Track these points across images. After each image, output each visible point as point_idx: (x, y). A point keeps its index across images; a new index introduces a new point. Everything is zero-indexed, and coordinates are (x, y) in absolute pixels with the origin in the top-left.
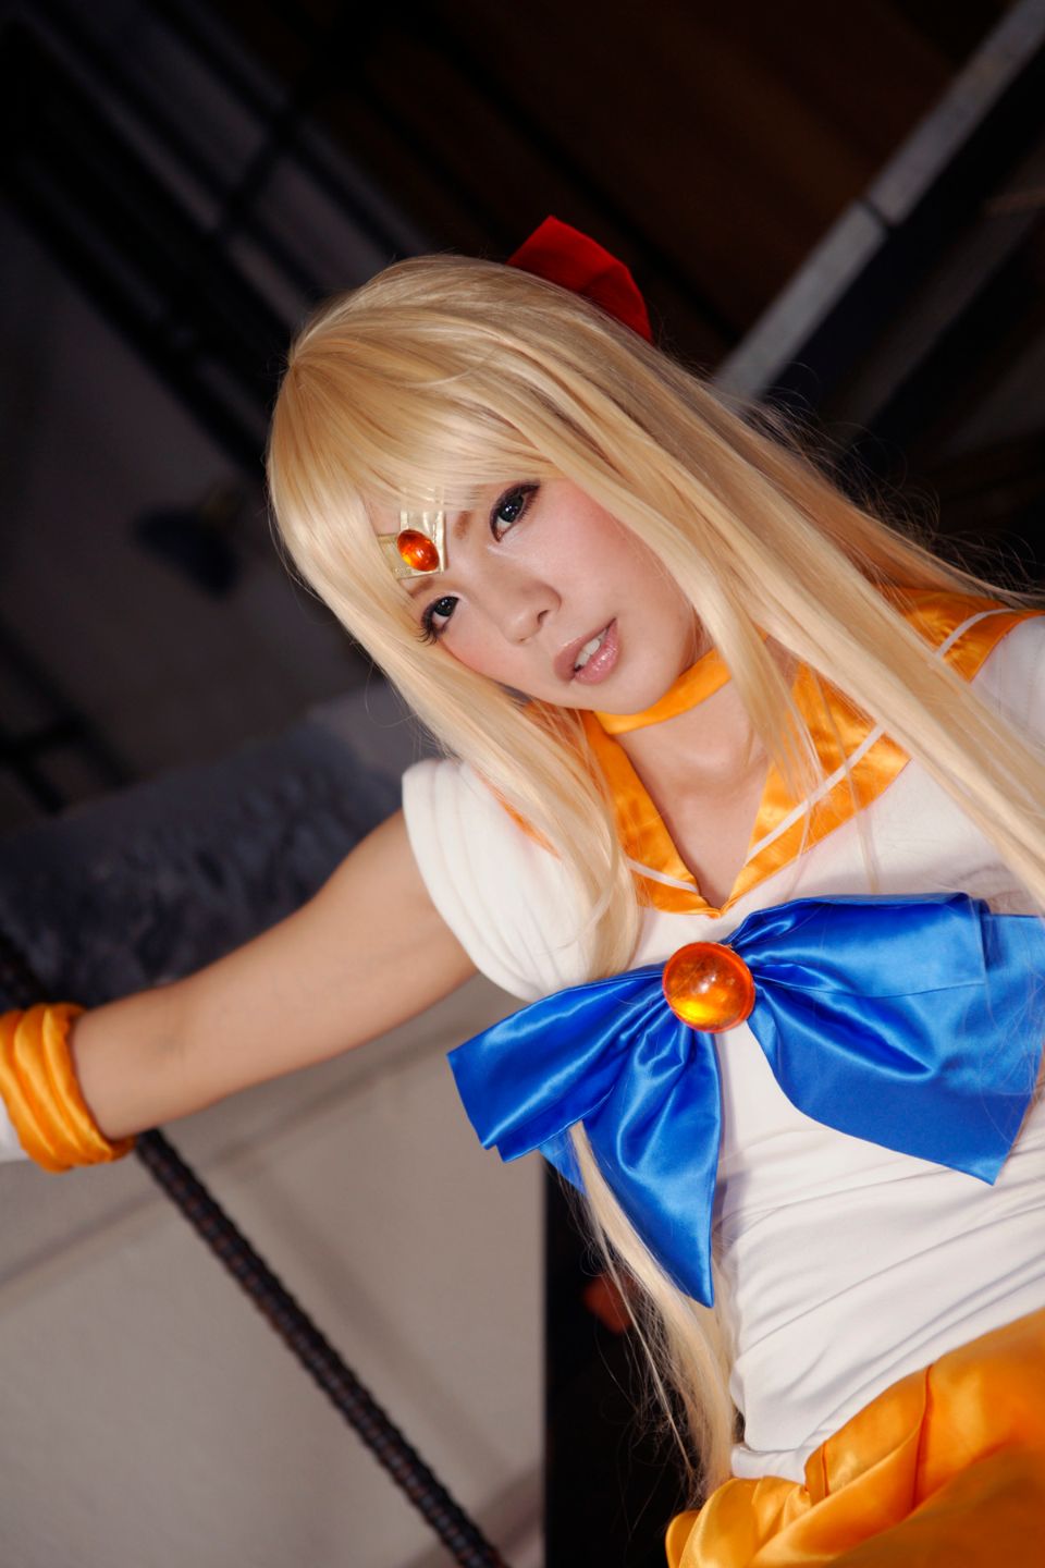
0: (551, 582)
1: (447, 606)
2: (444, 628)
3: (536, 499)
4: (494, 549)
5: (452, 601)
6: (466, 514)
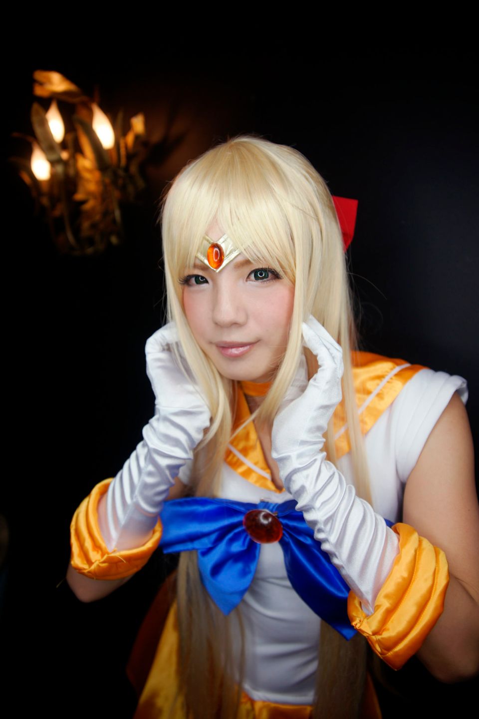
3: (274, 281)
5: (207, 282)
6: (247, 262)
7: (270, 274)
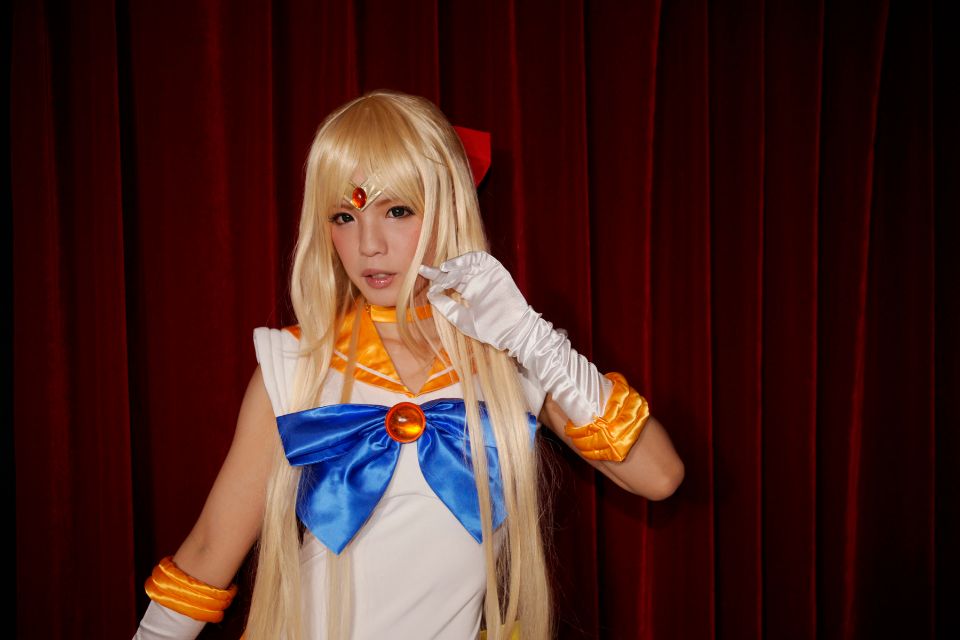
0: (390, 245)
1: (348, 218)
2: (340, 224)
3: (409, 217)
4: (381, 218)
5: (352, 219)
6: (386, 201)
7: (406, 213)
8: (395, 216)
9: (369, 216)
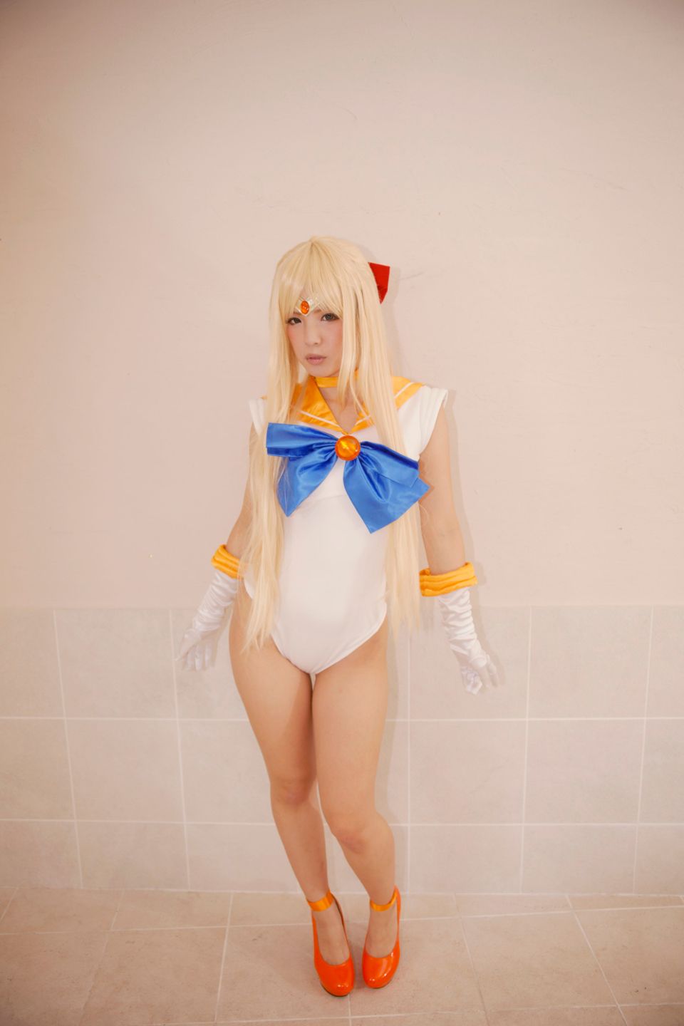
2: (292, 324)
8: (327, 319)
9: (311, 320)
